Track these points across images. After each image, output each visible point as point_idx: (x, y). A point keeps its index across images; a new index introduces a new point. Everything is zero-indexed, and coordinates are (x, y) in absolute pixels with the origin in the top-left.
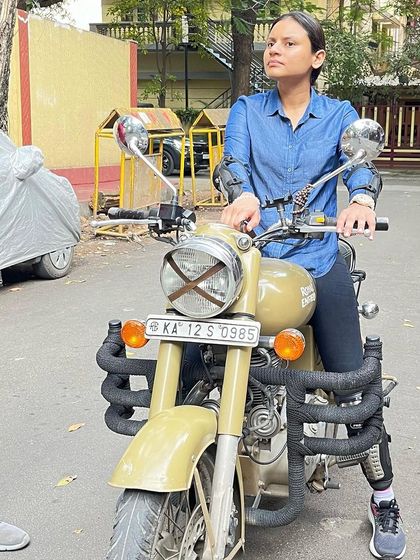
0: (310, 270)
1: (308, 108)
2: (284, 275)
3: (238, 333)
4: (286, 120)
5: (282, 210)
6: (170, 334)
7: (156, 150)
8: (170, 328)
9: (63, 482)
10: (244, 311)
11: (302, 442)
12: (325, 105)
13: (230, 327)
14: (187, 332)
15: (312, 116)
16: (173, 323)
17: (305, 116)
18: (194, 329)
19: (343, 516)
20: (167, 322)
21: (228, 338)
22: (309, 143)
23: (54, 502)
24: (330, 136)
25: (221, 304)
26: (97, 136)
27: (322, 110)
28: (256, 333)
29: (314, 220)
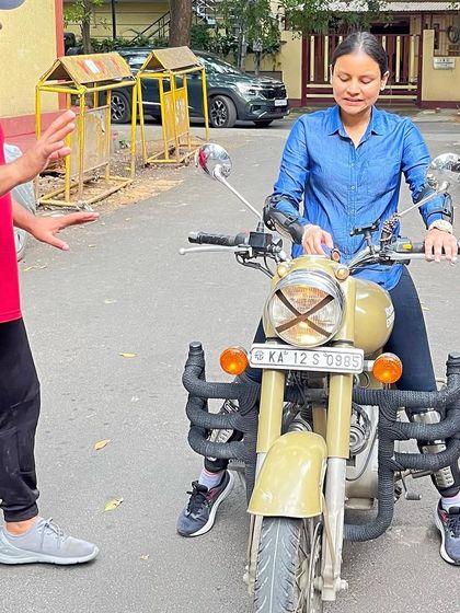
0: (380, 284)
1: (369, 126)
2: (366, 295)
3: (343, 361)
4: (348, 140)
5: (369, 237)
6: (276, 363)
7: (102, 102)
8: (276, 357)
9: (110, 506)
10: (344, 338)
11: (393, 458)
12: (385, 121)
13: (335, 355)
14: (292, 361)
15: (373, 133)
16: (278, 352)
17: (367, 134)
18: (300, 358)
19: (407, 524)
20: (273, 351)
21: (334, 366)
22: (372, 161)
23: (109, 527)
24: (392, 154)
25: (328, 335)
26: (38, 89)
27: (383, 126)
28: (360, 360)
29: (401, 246)
